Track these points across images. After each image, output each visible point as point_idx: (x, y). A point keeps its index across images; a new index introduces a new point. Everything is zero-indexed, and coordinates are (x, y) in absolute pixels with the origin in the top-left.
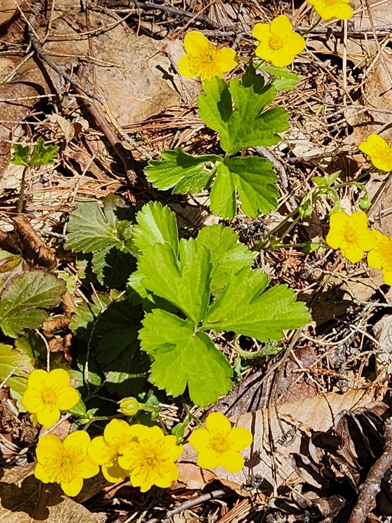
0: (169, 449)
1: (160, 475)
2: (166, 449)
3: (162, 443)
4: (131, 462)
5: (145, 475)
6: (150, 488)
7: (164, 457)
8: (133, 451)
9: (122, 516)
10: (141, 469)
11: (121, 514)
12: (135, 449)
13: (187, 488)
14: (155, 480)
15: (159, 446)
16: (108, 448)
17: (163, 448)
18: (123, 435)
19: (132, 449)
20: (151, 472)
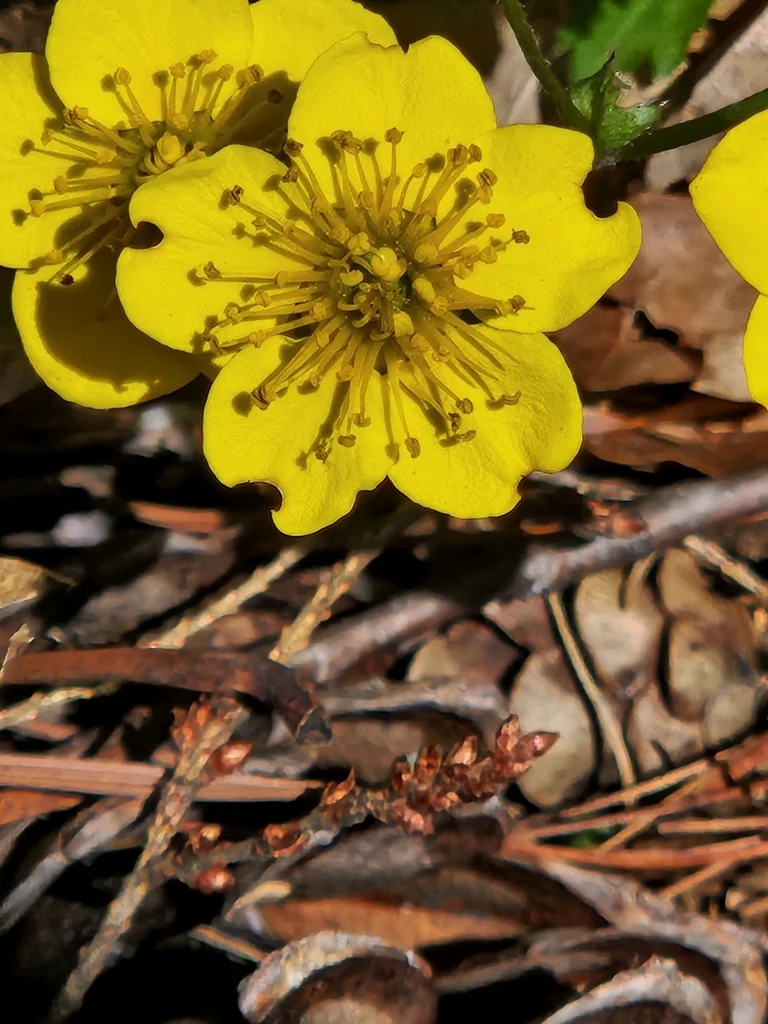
0: (520, 237)
1: (436, 418)
2: (504, 233)
3: (471, 172)
4: (219, 297)
5: (319, 405)
6: (344, 505)
7: (478, 284)
8: (236, 215)
9: (186, 556)
10: (288, 354)
11: (177, 542)
12: (255, 195)
13: (700, 387)
14: (392, 451)
15: (450, 197)
16: (63, 144)
17: (476, 212)
18: (196, 62)
19: (232, 197)
20: (370, 391)
